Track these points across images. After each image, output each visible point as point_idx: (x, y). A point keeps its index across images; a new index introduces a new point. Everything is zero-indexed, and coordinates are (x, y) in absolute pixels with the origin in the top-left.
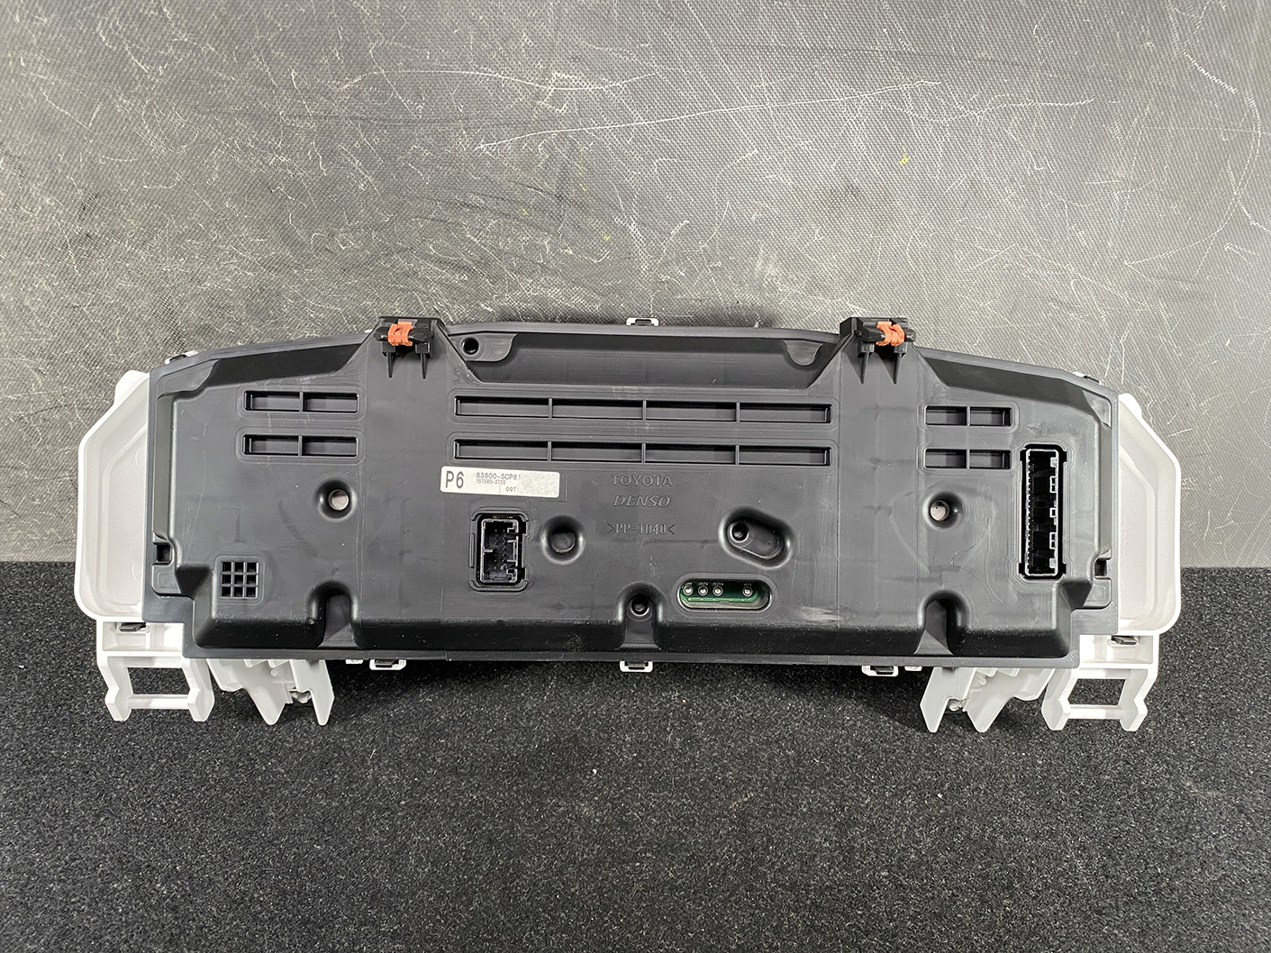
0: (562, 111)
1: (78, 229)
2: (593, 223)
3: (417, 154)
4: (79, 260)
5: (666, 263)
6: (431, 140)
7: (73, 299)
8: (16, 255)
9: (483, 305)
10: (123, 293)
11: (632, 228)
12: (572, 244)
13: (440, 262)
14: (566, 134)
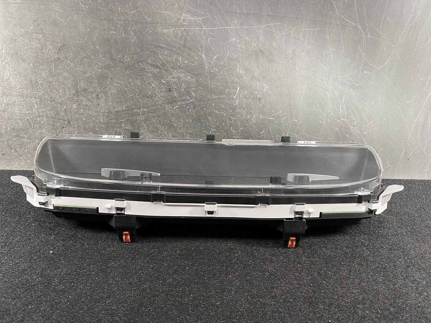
0: (185, 23)
1: (57, 56)
2: (192, 54)
3: (148, 31)
4: (55, 67)
5: (212, 67)
6: (152, 28)
7: (50, 79)
8: (39, 64)
9: (162, 81)
10: (64, 77)
11: (203, 56)
12: (187, 60)
13: (152, 65)
14: (186, 29)
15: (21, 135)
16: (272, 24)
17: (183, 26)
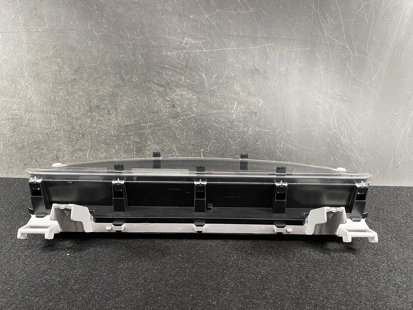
0: (187, 46)
1: (73, 77)
2: (194, 73)
3: (154, 54)
4: (71, 86)
5: (212, 85)
6: (157, 51)
7: (67, 98)
8: (57, 85)
9: (167, 98)
10: (80, 96)
11: (204, 75)
12: (189, 79)
13: (157, 84)
14: (188, 52)
15: (41, 147)
16: (266, 45)
17: (185, 49)
